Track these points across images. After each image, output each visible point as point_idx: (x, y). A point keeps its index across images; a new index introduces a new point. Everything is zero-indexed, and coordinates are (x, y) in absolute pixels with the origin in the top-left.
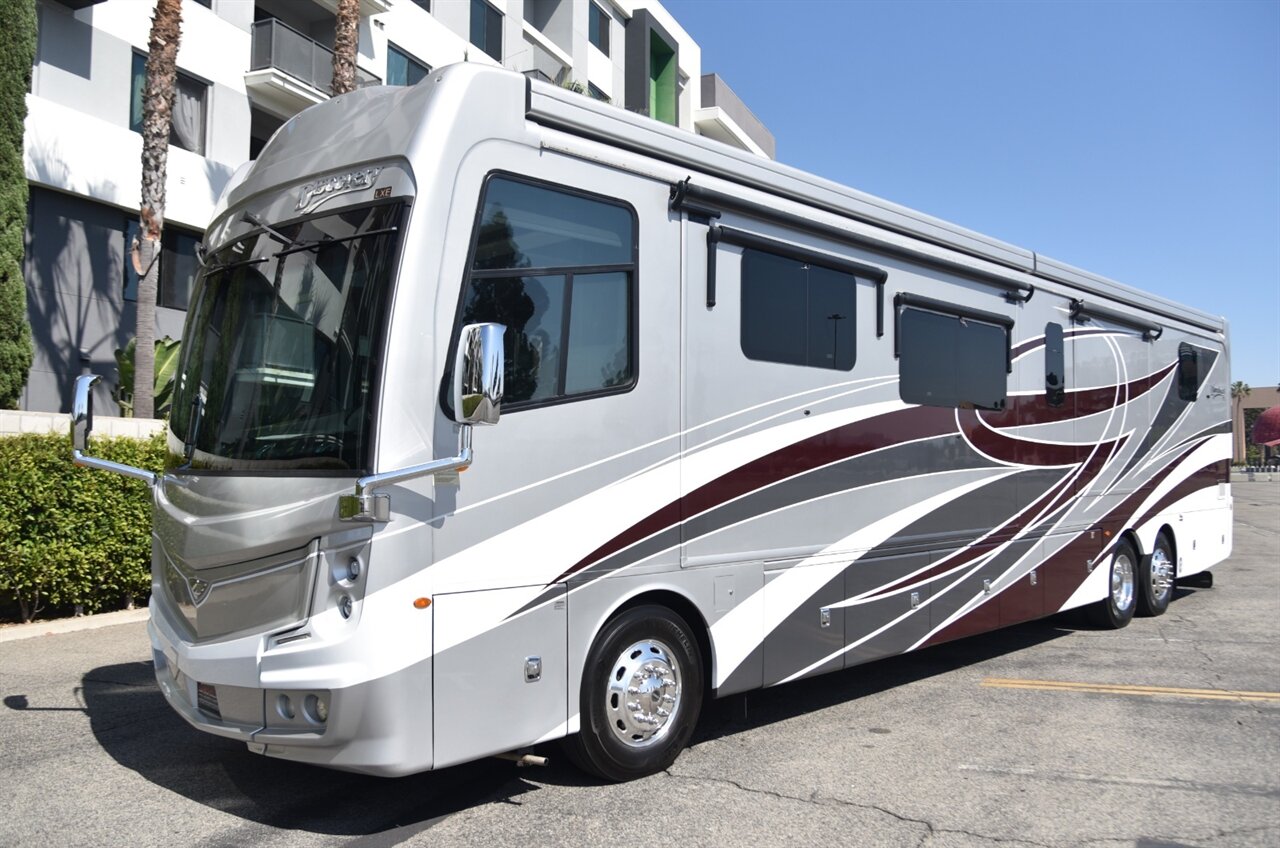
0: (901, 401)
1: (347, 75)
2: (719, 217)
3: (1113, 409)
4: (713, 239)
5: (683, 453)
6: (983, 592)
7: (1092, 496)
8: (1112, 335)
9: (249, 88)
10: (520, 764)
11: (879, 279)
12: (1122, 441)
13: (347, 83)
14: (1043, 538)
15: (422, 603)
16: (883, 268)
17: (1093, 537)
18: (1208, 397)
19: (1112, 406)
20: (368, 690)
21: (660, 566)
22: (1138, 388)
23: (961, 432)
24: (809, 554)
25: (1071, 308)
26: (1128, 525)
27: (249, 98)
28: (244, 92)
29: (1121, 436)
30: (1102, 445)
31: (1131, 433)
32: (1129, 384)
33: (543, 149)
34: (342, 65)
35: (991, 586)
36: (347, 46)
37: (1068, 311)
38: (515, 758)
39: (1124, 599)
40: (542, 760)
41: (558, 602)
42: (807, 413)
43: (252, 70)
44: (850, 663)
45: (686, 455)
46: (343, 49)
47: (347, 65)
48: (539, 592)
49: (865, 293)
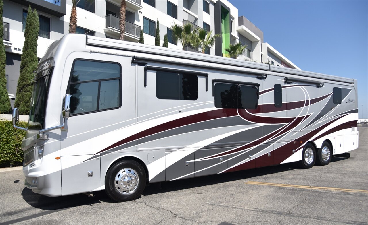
0: (215, 108)
1: (123, 28)
2: (147, 64)
4: (146, 70)
5: (136, 123)
6: (248, 158)
7: (294, 132)
8: (303, 86)
9: (105, 32)
11: (206, 76)
14: (274, 144)
15: (58, 158)
16: (207, 73)
17: (295, 143)
18: (347, 102)
19: (303, 106)
21: (130, 150)
22: (313, 101)
23: (239, 115)
24: (181, 148)
25: (285, 79)
26: (311, 140)
27: (105, 35)
29: (307, 115)
30: (299, 117)
31: (312, 114)
32: (310, 100)
33: (91, 52)
34: (121, 25)
35: (252, 157)
37: (284, 80)
38: (87, 194)
39: (309, 160)
40: (93, 195)
42: (180, 112)
43: (106, 28)
44: (196, 176)
45: (138, 123)
47: (122, 25)
48: (91, 156)
49: (201, 79)
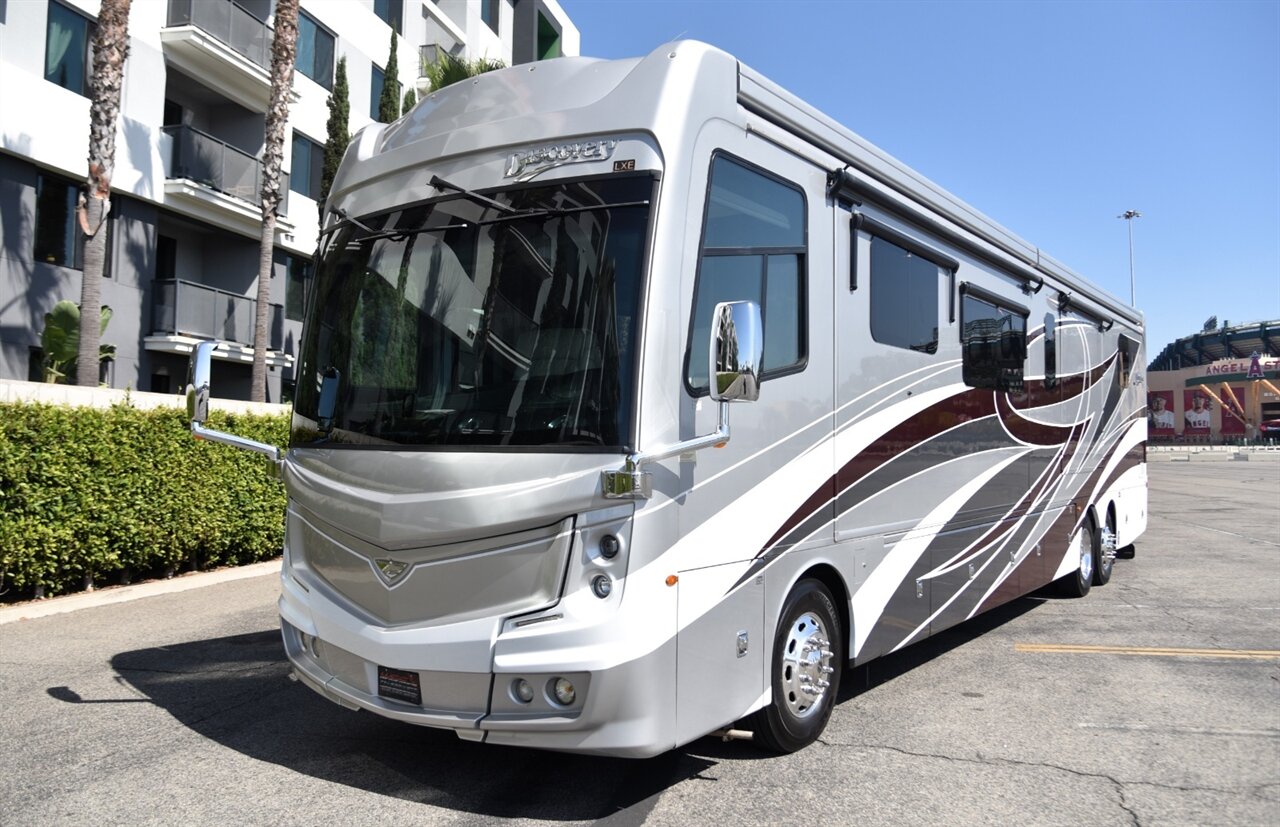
0: (963, 384)
1: (289, 38)
2: (859, 205)
3: (1082, 394)
4: (855, 225)
5: (836, 431)
6: (1011, 563)
7: (1071, 473)
8: (1082, 326)
9: (165, 45)
10: (725, 739)
11: (952, 268)
12: (1088, 422)
13: (289, 47)
14: (1044, 513)
15: (672, 581)
16: (955, 259)
17: (1071, 512)
18: (1134, 384)
19: (1081, 392)
20: (625, 669)
21: (821, 541)
22: (1097, 374)
23: (998, 414)
24: (909, 528)
25: (1060, 299)
26: (1091, 502)
27: (165, 55)
28: (160, 49)
29: (1087, 419)
30: (1077, 427)
31: (1092, 416)
32: (1093, 371)
33: (750, 130)
34: (285, 27)
35: (1015, 556)
36: (290, 8)
37: (1057, 303)
39: (1086, 570)
40: (749, 734)
41: (760, 577)
42: (910, 394)
43: (168, 26)
44: (934, 631)
45: (838, 433)
46: (285, 11)
47: (289, 28)
48: (747, 566)
49: (943, 279)
